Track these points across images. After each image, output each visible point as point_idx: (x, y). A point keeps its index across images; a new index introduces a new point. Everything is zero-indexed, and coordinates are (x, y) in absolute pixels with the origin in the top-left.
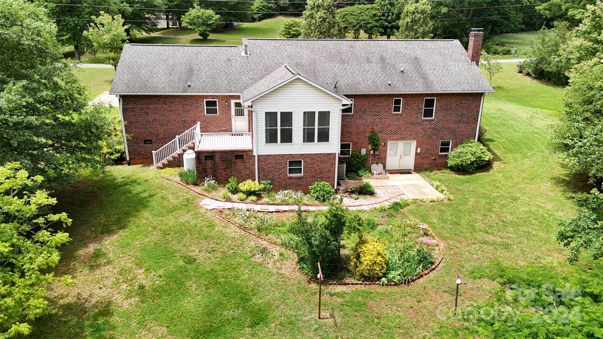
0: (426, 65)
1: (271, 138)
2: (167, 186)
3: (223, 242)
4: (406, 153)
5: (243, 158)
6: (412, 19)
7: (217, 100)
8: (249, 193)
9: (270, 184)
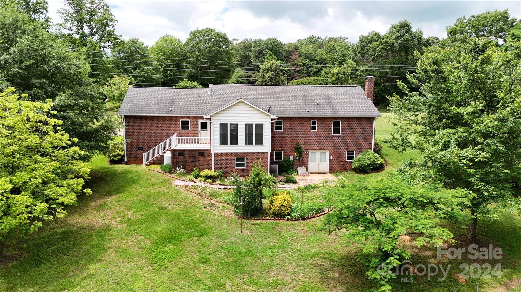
0: (335, 100)
1: (223, 141)
2: (151, 173)
3: (186, 201)
4: (323, 160)
5: (204, 155)
6: (336, 78)
7: (189, 120)
8: (207, 177)
9: (222, 173)
